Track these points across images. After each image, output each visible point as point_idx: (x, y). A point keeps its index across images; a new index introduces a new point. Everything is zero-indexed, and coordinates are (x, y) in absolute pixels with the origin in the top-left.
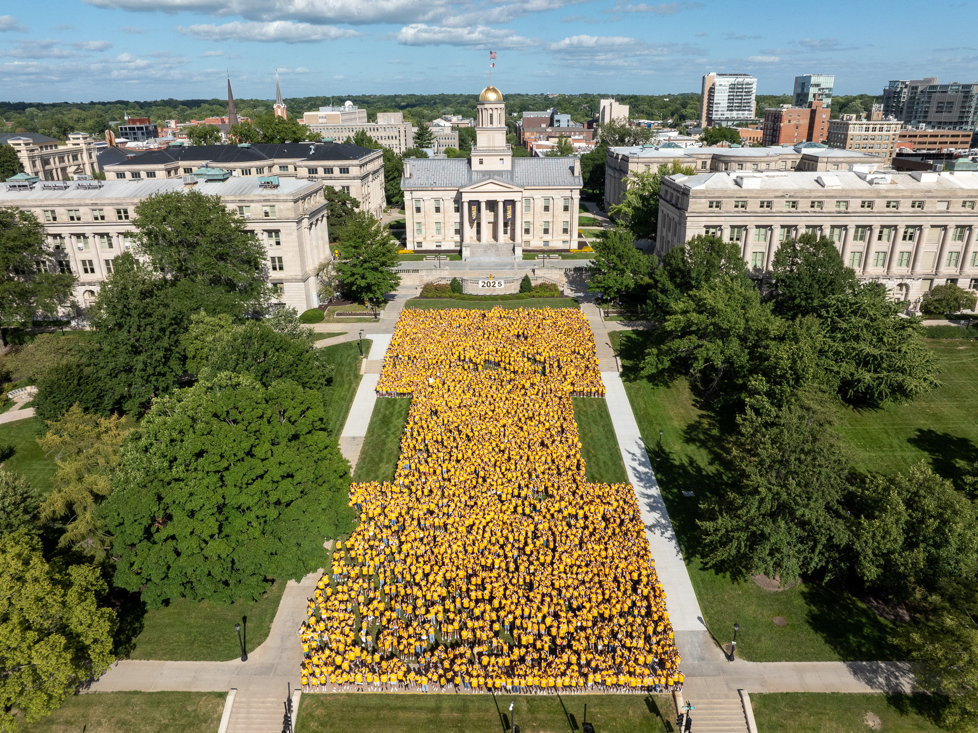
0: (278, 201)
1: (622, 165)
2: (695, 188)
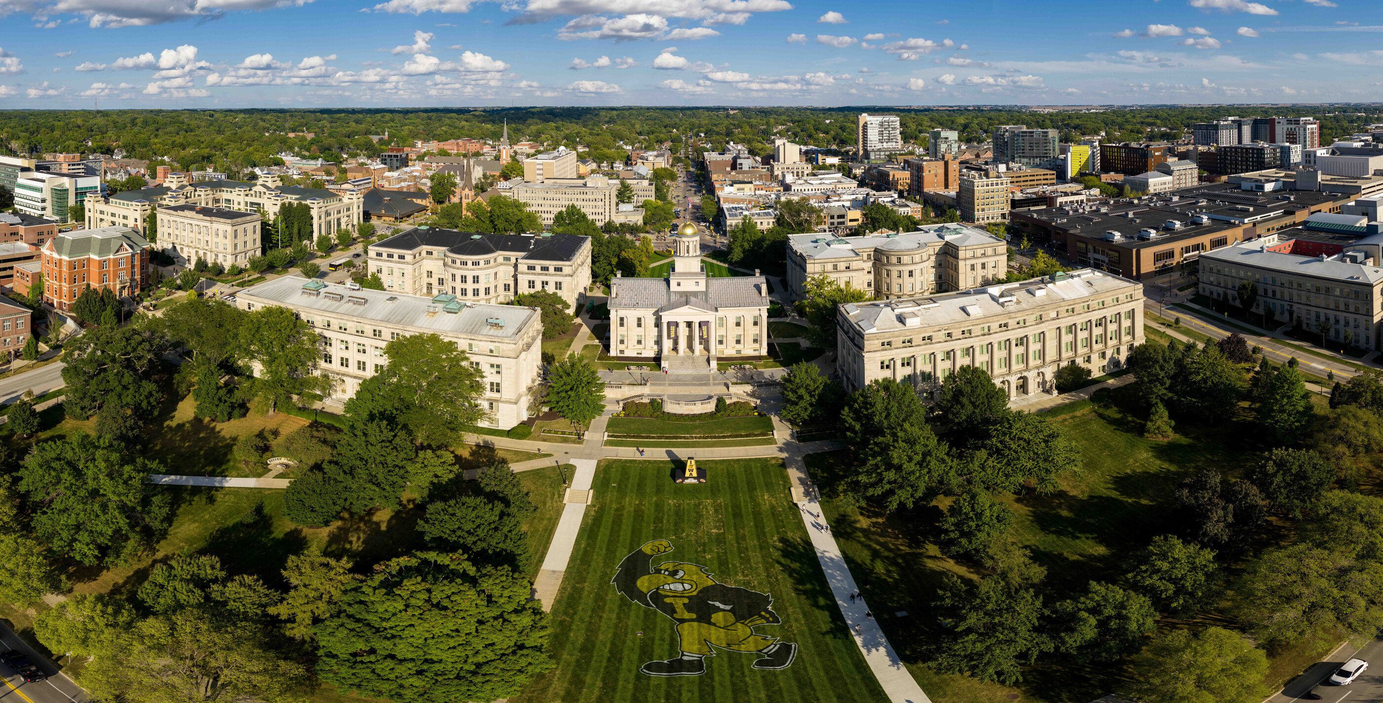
0: (502, 343)
1: (801, 262)
2: (869, 331)
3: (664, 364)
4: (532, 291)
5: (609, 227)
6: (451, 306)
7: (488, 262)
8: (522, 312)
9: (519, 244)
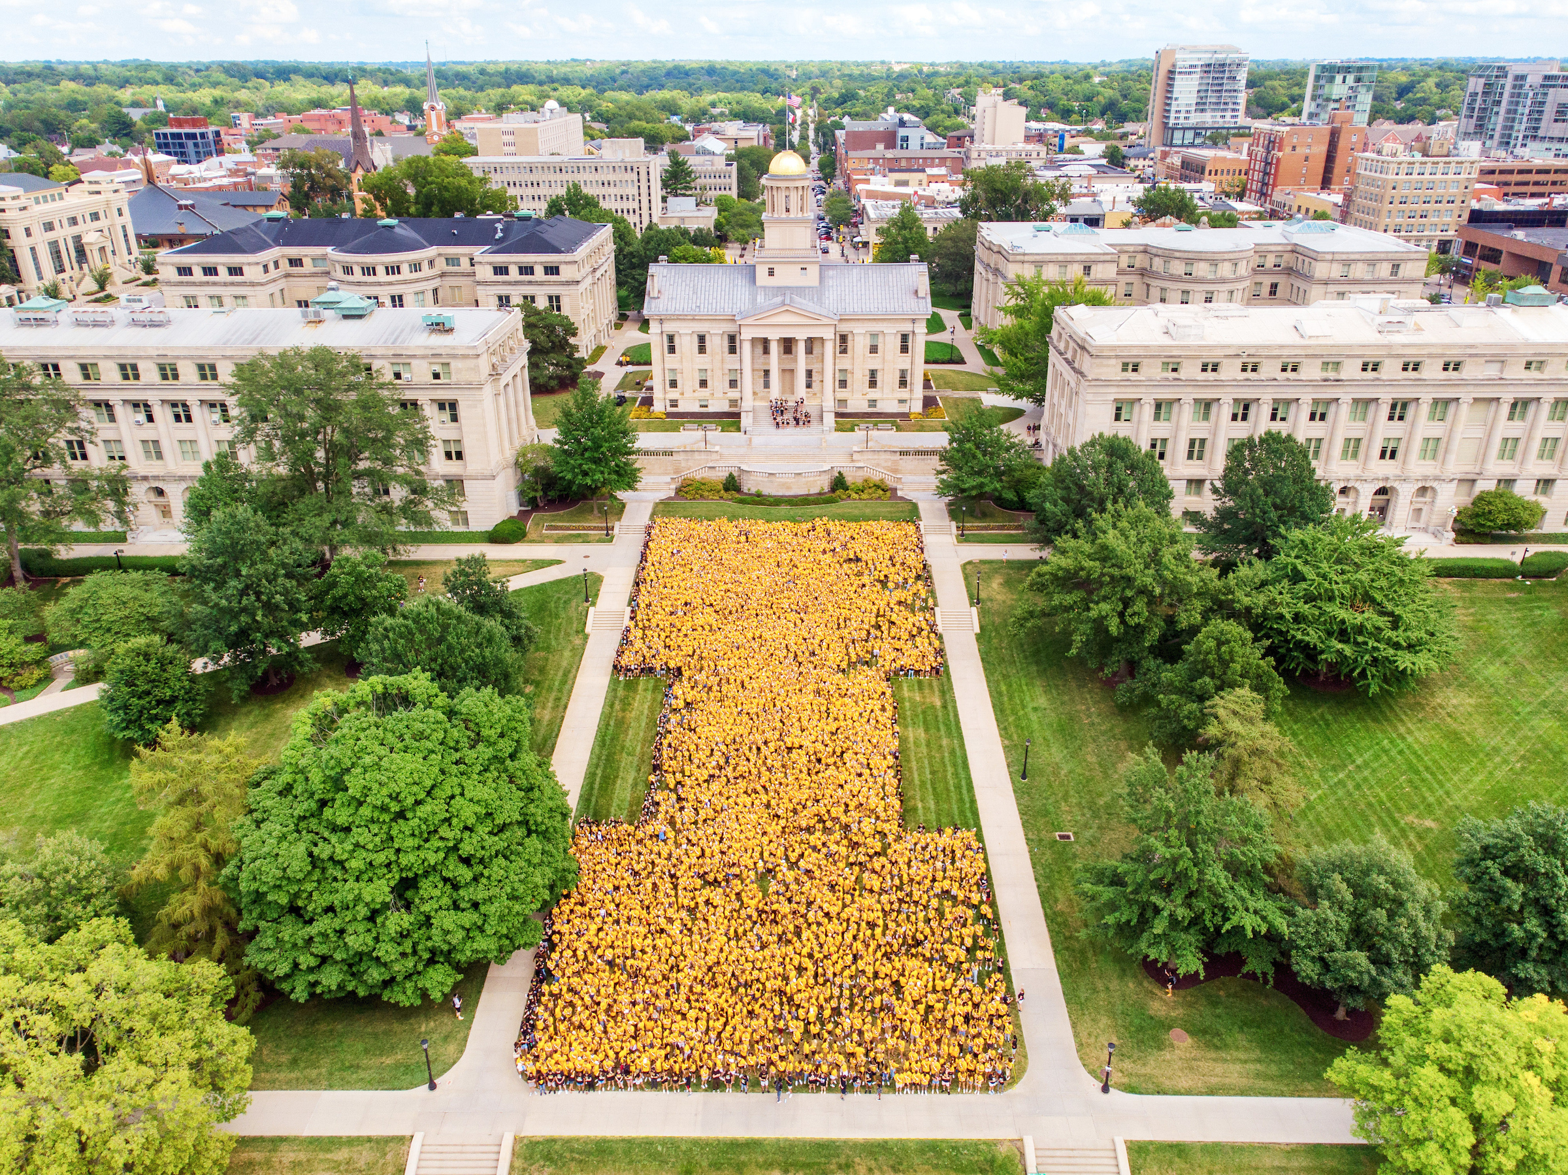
0: (454, 356)
2: (1103, 341)
3: (745, 423)
6: (350, 304)
8: (487, 315)
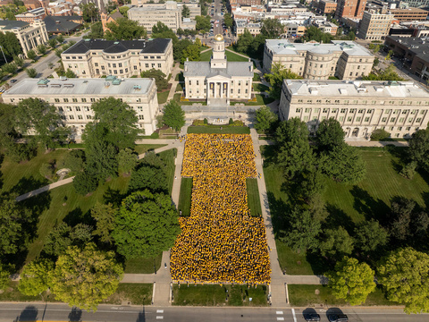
0: (142, 97)
1: (271, 56)
2: (294, 94)
3: (208, 102)
4: (148, 69)
5: (180, 32)
6: (115, 81)
7: (124, 56)
8: (147, 81)
9: (138, 45)
